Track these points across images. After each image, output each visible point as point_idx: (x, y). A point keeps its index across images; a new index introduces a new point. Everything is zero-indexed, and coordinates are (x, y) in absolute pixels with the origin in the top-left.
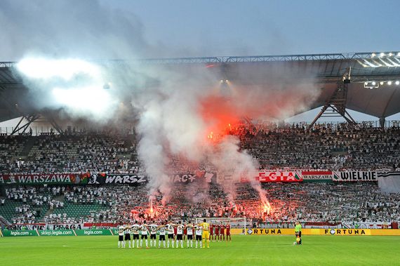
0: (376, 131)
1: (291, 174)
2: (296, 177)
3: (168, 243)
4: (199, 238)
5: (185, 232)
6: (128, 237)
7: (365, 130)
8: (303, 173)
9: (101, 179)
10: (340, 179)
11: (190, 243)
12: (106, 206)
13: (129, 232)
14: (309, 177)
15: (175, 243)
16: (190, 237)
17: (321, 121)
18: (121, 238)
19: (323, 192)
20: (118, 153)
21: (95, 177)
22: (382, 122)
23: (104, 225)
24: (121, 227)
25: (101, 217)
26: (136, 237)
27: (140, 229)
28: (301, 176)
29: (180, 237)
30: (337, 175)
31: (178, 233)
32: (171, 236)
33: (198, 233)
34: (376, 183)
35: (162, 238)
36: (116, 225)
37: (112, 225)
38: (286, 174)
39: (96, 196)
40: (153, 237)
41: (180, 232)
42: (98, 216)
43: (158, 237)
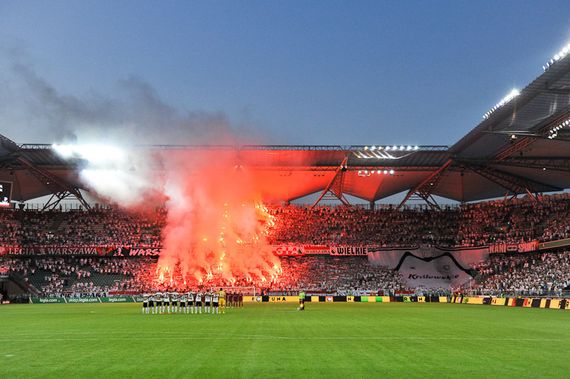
0: (367, 213)
1: (295, 249)
2: (300, 251)
3: (187, 309)
4: (216, 305)
5: (203, 299)
6: (151, 304)
7: (358, 212)
8: (305, 248)
9: (126, 251)
10: (337, 254)
11: (207, 309)
12: (130, 276)
13: (153, 300)
14: (310, 252)
15: (194, 309)
16: (208, 304)
17: (322, 203)
18: (145, 305)
19: (322, 265)
20: (141, 229)
21: (120, 250)
22: (372, 205)
23: (127, 293)
24: (145, 295)
25: (125, 286)
26: (159, 304)
27: (163, 297)
28: (303, 251)
29: (199, 304)
30: (334, 250)
31: (197, 300)
32: (190, 304)
33: (216, 300)
34: (366, 257)
35: (183, 304)
36: (138, 293)
37: (135, 293)
38: (291, 248)
39: (121, 267)
40: (175, 304)
41: (198, 300)
42: (122, 285)
43: (178, 304)
